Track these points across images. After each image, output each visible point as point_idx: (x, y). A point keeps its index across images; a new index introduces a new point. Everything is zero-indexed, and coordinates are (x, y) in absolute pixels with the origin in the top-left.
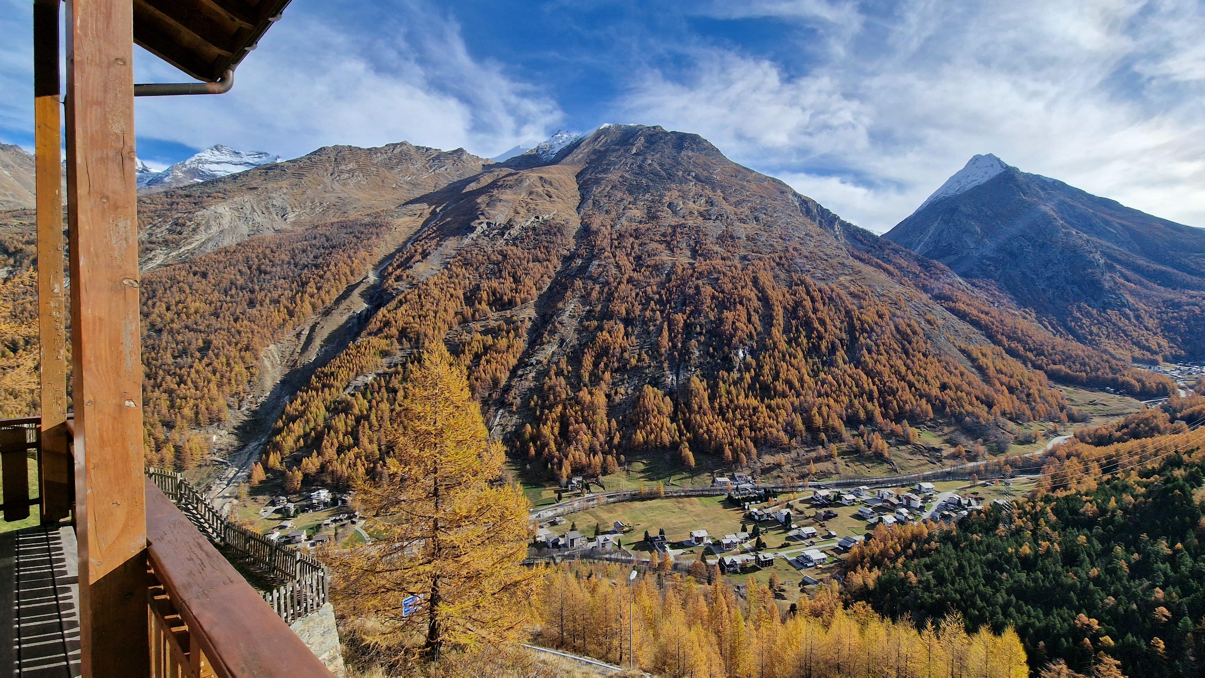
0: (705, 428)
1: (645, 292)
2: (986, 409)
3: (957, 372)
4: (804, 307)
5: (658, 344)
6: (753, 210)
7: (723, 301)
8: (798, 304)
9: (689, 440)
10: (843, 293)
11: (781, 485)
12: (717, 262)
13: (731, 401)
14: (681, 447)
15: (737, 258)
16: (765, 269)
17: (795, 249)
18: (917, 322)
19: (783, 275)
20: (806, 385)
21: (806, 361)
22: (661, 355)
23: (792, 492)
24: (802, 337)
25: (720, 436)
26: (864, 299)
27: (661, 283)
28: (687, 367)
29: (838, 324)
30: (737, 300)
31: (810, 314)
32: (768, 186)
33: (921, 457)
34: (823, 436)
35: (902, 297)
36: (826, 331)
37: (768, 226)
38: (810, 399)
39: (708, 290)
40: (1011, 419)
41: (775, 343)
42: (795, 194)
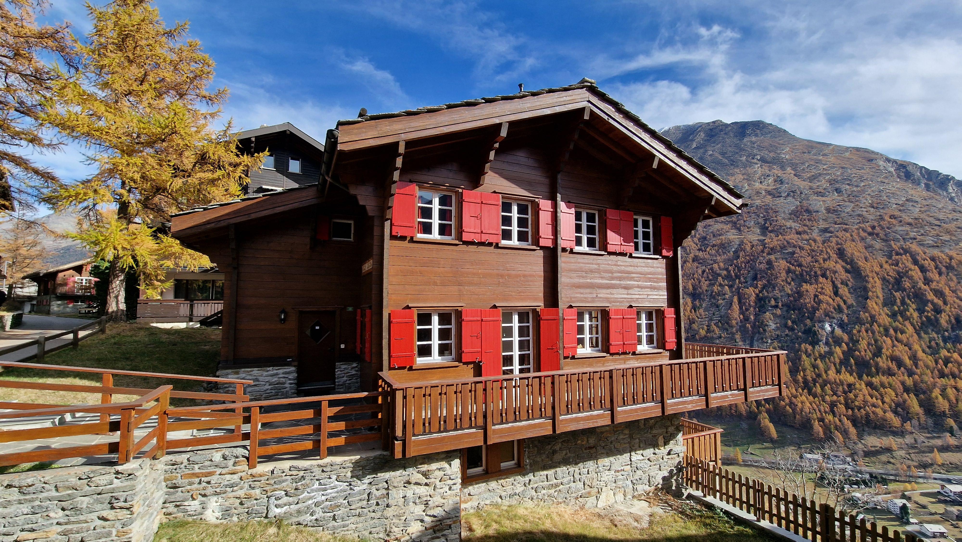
0: (787, 401)
1: (712, 269)
4: (911, 278)
5: (728, 317)
6: (832, 182)
7: (801, 275)
8: (902, 275)
9: (768, 412)
11: (893, 472)
12: (792, 237)
13: (819, 376)
14: (760, 417)
15: (817, 231)
16: (853, 241)
17: (892, 217)
19: (878, 244)
20: (920, 363)
21: (920, 337)
22: (732, 327)
23: (909, 482)
24: (911, 310)
25: (807, 410)
27: (729, 260)
28: (762, 339)
30: (819, 273)
31: (921, 284)
32: (851, 157)
34: (951, 422)
36: (945, 303)
37: (853, 197)
38: (928, 379)
39: (782, 264)
41: (873, 317)
42: (888, 160)
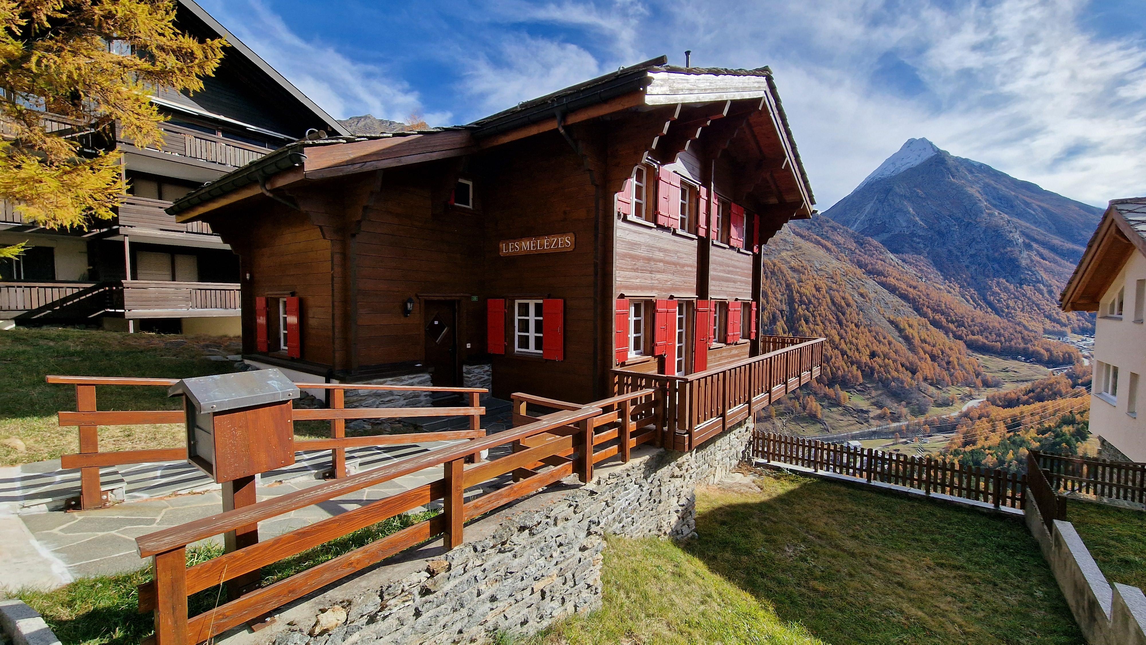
2: (910, 375)
3: (886, 341)
10: (785, 268)
18: (851, 295)
26: (804, 274)
29: (779, 296)
33: (851, 418)
35: (838, 272)
36: (767, 302)
40: (931, 384)
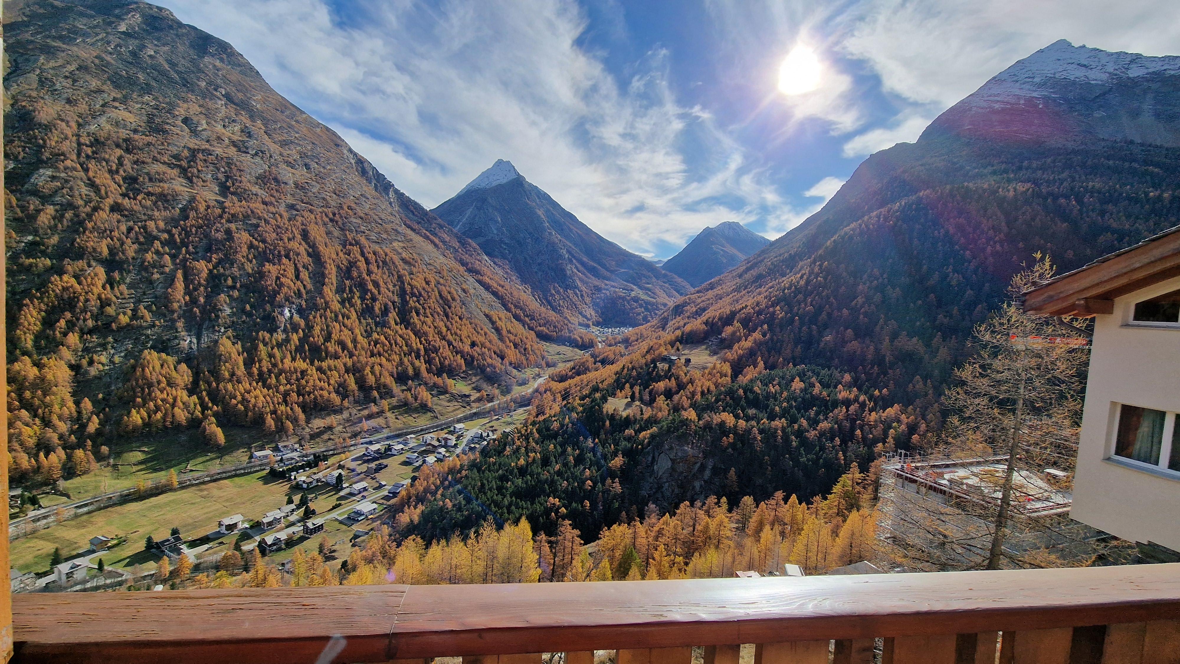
0: (239, 398)
1: (145, 227)
2: (500, 360)
3: (482, 332)
4: (358, 268)
5: (166, 298)
6: (303, 155)
7: (265, 252)
8: (352, 264)
9: (216, 415)
10: (396, 258)
11: (333, 447)
12: (258, 207)
13: (275, 365)
14: (205, 423)
15: (283, 205)
16: (316, 223)
17: (349, 208)
18: (456, 290)
19: (336, 233)
20: (359, 346)
21: (360, 322)
22: (173, 312)
23: (344, 452)
24: (356, 298)
25: (260, 405)
26: (414, 266)
27: (173, 219)
28: (214, 327)
29: (391, 287)
30: (283, 253)
31: (365, 275)
32: (320, 134)
33: (456, 404)
34: (375, 393)
35: (445, 268)
36: (379, 294)
37: (320, 177)
38: (363, 359)
39: (243, 237)
40: (514, 368)
41: (327, 303)
42: (350, 151)
